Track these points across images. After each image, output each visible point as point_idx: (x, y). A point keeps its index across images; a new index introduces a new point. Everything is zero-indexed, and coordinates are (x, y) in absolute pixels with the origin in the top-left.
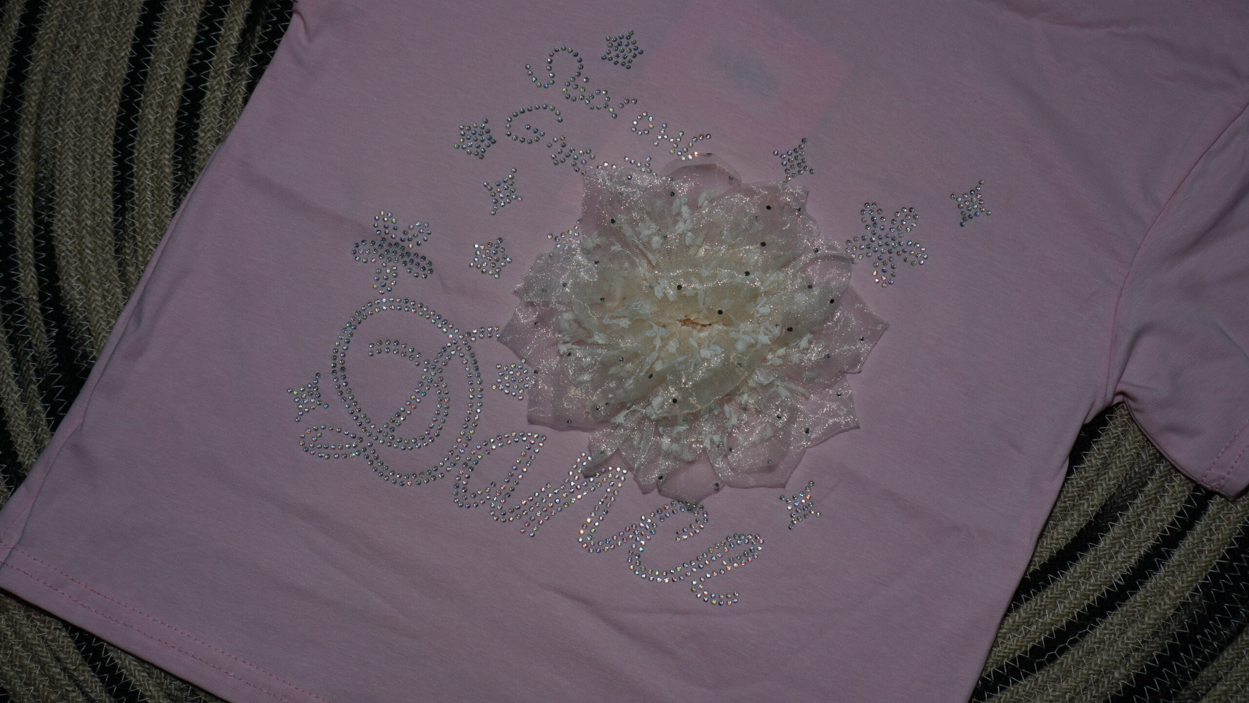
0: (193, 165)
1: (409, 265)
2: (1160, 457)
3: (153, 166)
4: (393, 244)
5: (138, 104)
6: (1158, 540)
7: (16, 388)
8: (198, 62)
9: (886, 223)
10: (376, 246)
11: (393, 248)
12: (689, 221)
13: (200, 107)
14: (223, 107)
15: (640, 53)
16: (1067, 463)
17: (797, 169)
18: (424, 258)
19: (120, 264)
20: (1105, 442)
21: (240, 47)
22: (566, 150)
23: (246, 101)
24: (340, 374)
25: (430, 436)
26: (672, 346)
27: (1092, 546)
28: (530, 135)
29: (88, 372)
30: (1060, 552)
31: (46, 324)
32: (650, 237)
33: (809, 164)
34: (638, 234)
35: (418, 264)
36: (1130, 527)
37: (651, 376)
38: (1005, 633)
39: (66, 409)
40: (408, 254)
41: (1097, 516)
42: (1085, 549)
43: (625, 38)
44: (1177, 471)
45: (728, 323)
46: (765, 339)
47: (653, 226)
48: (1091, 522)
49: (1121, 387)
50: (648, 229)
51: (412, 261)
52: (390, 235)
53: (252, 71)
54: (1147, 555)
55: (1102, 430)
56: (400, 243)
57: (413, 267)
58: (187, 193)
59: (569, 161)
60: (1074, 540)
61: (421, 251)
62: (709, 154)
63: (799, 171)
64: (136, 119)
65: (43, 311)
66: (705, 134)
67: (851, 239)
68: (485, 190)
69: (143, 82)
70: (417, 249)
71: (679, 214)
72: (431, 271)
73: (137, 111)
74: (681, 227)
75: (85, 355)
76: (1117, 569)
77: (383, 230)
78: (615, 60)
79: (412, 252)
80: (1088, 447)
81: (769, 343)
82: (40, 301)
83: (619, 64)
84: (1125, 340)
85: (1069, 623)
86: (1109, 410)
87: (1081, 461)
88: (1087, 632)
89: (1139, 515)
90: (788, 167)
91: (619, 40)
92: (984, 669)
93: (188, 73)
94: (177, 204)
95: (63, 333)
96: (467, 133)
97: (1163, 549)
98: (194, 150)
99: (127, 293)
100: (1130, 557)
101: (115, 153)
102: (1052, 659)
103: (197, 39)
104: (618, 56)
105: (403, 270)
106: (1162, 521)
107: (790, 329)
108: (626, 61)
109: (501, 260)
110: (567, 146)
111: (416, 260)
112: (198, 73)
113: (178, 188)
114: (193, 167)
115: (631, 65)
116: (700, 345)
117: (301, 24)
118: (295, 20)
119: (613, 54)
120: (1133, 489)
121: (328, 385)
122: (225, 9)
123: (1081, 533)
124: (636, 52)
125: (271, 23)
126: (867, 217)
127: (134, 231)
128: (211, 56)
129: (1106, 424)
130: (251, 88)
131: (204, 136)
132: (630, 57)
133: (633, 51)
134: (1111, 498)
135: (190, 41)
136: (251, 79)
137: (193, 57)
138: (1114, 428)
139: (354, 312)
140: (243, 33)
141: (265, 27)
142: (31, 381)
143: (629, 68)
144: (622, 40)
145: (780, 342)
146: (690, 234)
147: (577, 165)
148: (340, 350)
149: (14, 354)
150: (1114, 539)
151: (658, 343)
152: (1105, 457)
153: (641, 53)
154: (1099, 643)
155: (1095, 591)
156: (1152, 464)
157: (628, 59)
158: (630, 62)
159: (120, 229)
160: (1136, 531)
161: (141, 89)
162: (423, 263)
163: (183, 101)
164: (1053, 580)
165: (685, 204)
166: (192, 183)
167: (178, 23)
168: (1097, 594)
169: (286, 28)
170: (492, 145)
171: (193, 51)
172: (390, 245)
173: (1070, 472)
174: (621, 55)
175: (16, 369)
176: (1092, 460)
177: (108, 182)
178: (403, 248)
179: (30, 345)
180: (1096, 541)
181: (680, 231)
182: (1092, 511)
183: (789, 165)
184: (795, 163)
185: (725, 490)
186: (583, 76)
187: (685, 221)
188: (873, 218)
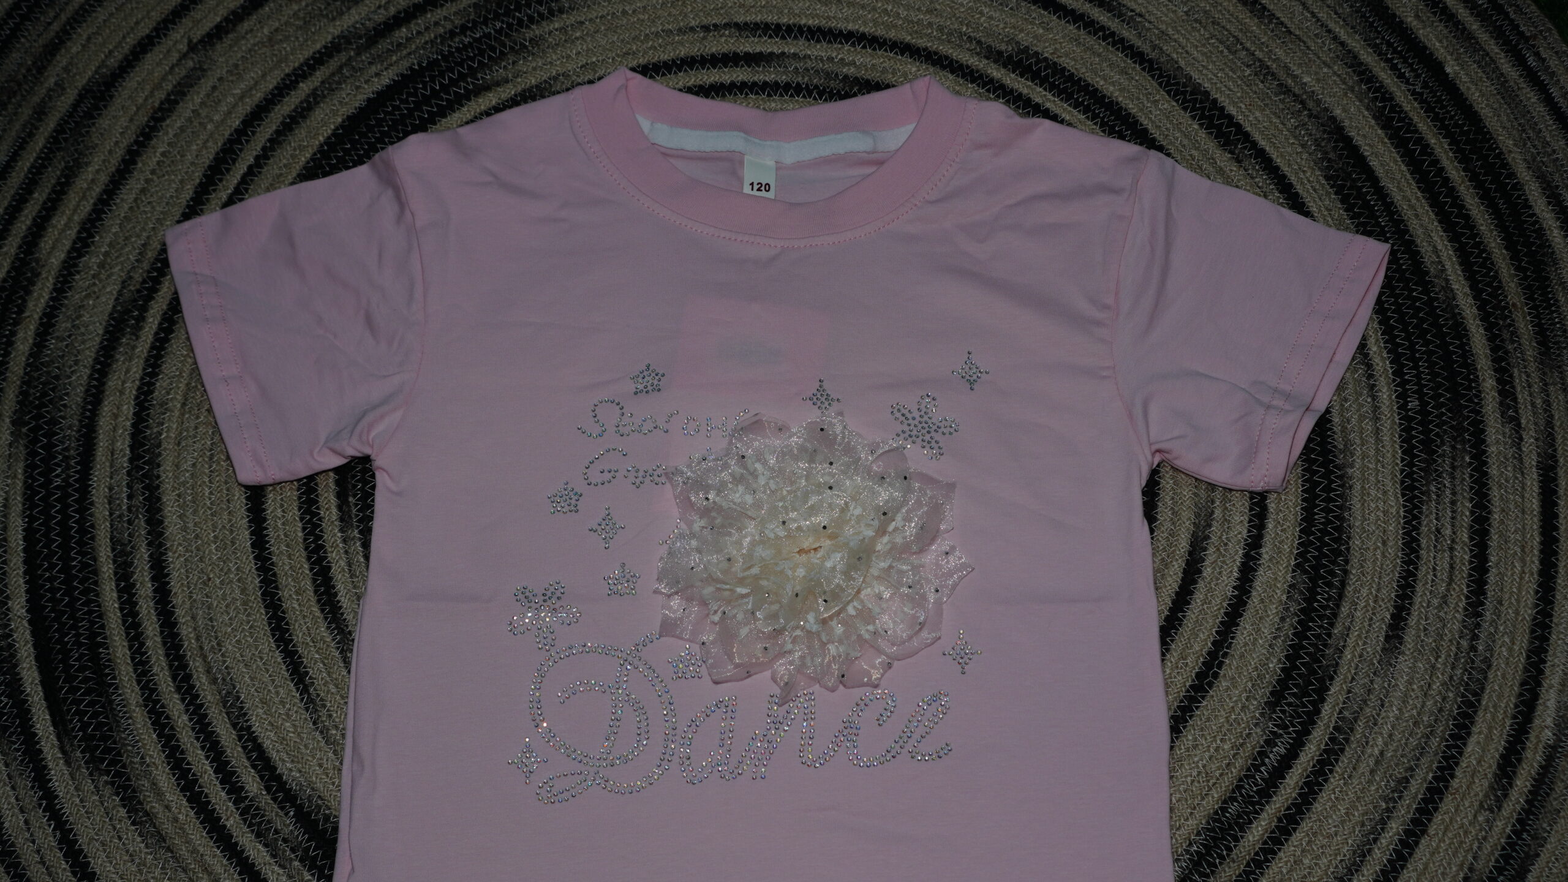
0: (347, 626)
2: (1212, 487)
3: (313, 642)
4: (540, 607)
5: (279, 599)
6: (1244, 549)
7: (281, 871)
8: (313, 545)
9: (916, 414)
11: (541, 612)
12: (766, 472)
13: (331, 579)
14: (350, 571)
16: (1146, 521)
17: (827, 403)
18: (570, 607)
19: (322, 732)
20: (1166, 499)
21: (342, 520)
22: (641, 474)
23: (367, 557)
25: (643, 741)
27: (1198, 577)
28: (607, 476)
29: (336, 829)
30: (1177, 594)
31: (282, 808)
33: (833, 396)
34: (731, 501)
35: (567, 615)
36: (1218, 549)
37: (797, 595)
38: (1170, 674)
39: (332, 867)
40: (556, 609)
41: (1190, 553)
42: (1195, 582)
43: (644, 371)
44: (1231, 490)
46: (870, 533)
47: (740, 488)
48: (1187, 560)
49: (1154, 447)
50: (738, 493)
52: (534, 603)
53: (360, 532)
54: (1243, 564)
55: (1159, 489)
56: (545, 604)
58: (352, 650)
59: (648, 481)
60: (1183, 580)
61: (564, 602)
63: (829, 404)
64: (283, 612)
65: (275, 799)
66: (743, 411)
67: (895, 435)
68: (593, 533)
69: (275, 582)
70: (561, 603)
71: (755, 470)
72: (580, 614)
73: (282, 606)
74: (762, 481)
75: (327, 818)
76: (1226, 585)
77: (527, 600)
78: (645, 391)
79: (558, 606)
80: (1155, 507)
81: (873, 536)
82: (268, 793)
83: (651, 392)
84: (1138, 411)
85: (1214, 643)
86: (1154, 473)
87: (1156, 520)
88: (1231, 643)
89: (1220, 538)
90: (819, 405)
91: (641, 375)
92: (1169, 709)
93: (309, 558)
94: (347, 663)
95: (299, 809)
96: (556, 499)
97: (1252, 553)
98: (342, 614)
99: (338, 754)
100: (1231, 572)
101: (278, 647)
102: (1216, 676)
103: (304, 529)
104: (646, 387)
105: (556, 625)
106: (1240, 533)
107: (885, 514)
108: (654, 387)
109: (632, 580)
110: (641, 471)
112: (318, 554)
113: (343, 649)
114: (347, 627)
115: (660, 388)
117: (385, 474)
118: (378, 475)
119: (642, 387)
120: (1205, 521)
122: (317, 496)
123: (1185, 572)
124: (659, 377)
125: (359, 490)
126: (898, 415)
127: (322, 700)
128: (322, 537)
129: (1158, 483)
130: (366, 545)
131: (344, 600)
132: (656, 382)
133: (656, 377)
134: (1192, 536)
135: (300, 534)
137: (307, 544)
138: (1167, 482)
139: (534, 675)
140: (340, 508)
141: (354, 496)
142: (291, 859)
143: (659, 391)
144: (643, 374)
145: (882, 531)
146: (772, 481)
147: (656, 481)
148: (537, 710)
149: (266, 845)
150: (1212, 563)
152: (1172, 508)
153: (663, 375)
154: (1244, 646)
155: (1219, 609)
156: (1209, 496)
157: (655, 384)
158: (658, 386)
159: (311, 702)
160: (1225, 550)
161: (277, 588)
163: (314, 581)
164: (1184, 616)
166: (353, 640)
167: (283, 524)
168: (1222, 611)
169: (373, 488)
170: (580, 498)
171: (305, 540)
173: (1152, 531)
174: (649, 385)
175: (274, 856)
176: (1164, 513)
177: (283, 672)
179: (277, 832)
180: (1200, 572)
182: (1185, 552)
183: (819, 403)
184: (823, 399)
185: (896, 663)
186: (626, 414)
187: (763, 474)
188: (903, 415)
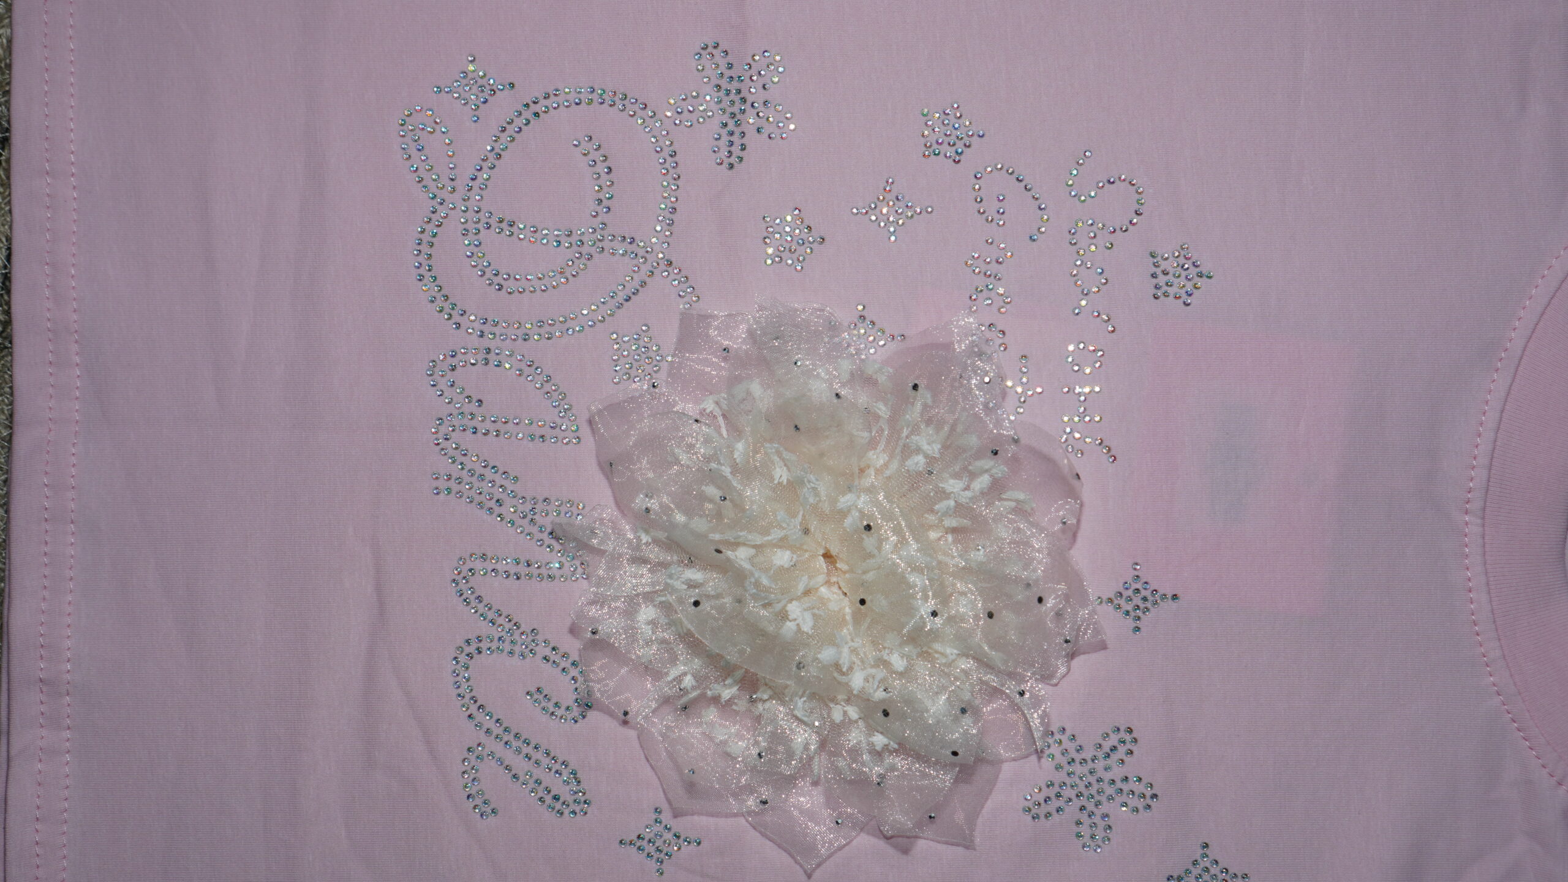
1: (724, 132)
4: (742, 95)
9: (1117, 772)
10: (728, 73)
11: (737, 99)
12: (968, 494)
15: (1184, 303)
17: (1129, 608)
18: (743, 148)
22: (993, 268)
24: (528, 114)
25: (503, 282)
26: (783, 558)
28: (991, 207)
32: (918, 450)
33: (1146, 619)
34: (915, 430)
35: (731, 144)
37: (719, 551)
40: (738, 124)
43: (1198, 270)
45: (857, 619)
46: (857, 681)
47: (937, 447)
50: (928, 443)
51: (732, 134)
52: (751, 84)
56: (749, 103)
57: (725, 139)
59: (980, 281)
61: (752, 138)
63: (1127, 613)
66: (1113, 452)
67: (1068, 732)
68: (883, 184)
70: (751, 132)
71: (973, 476)
72: (731, 166)
74: (953, 485)
77: (753, 71)
78: (1158, 271)
79: (744, 128)
81: (855, 692)
83: (1154, 281)
90: (1126, 593)
91: (1190, 263)
96: (951, 117)
104: (1165, 273)
105: (715, 125)
107: (886, 714)
108: (1165, 288)
109: (795, 256)
110: (1000, 266)
111: (735, 138)
115: (1162, 298)
119: (1164, 265)
121: (504, 106)
124: (1184, 296)
126: (1113, 740)
133: (1183, 291)
139: (622, 90)
143: (1156, 298)
144: (1191, 268)
145: (865, 706)
146: (952, 503)
147: (980, 295)
148: (560, 99)
151: (776, 535)
157: (1169, 290)
158: (1166, 294)
162: (736, 149)
165: (991, 476)
170: (951, 160)
172: (739, 92)
174: (1170, 277)
178: (743, 112)
181: (949, 489)
183: (1130, 593)
184: (1137, 600)
186: (1112, 238)
187: (967, 488)
188: (1114, 749)
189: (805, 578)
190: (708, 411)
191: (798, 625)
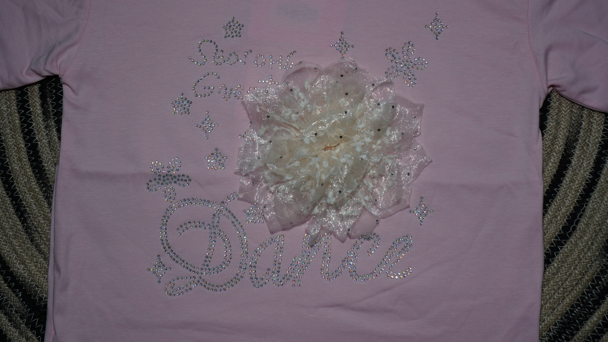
0: (49, 182)
1: (178, 182)
2: (583, 108)
3: (29, 191)
4: (165, 175)
5: (7, 164)
6: (599, 148)
7: (15, 330)
8: (27, 130)
10: (157, 180)
11: (166, 178)
12: (305, 100)
13: (38, 152)
14: (50, 147)
15: (242, 27)
16: (540, 131)
17: (345, 48)
18: (183, 175)
19: (36, 247)
20: (553, 112)
21: (44, 113)
23: (59, 138)
24: (169, 250)
25: (227, 260)
26: (326, 164)
27: (569, 166)
28: (207, 91)
29: (46, 306)
30: (555, 175)
31: (14, 292)
32: (290, 116)
34: (283, 117)
35: (182, 180)
36: (583, 148)
38: (546, 227)
39: (44, 329)
40: (175, 177)
41: (565, 151)
42: (566, 169)
43: (231, 22)
44: (594, 111)
45: (347, 140)
46: (368, 140)
48: (563, 154)
49: (550, 83)
51: (178, 180)
52: (161, 172)
53: (55, 122)
54: (597, 158)
55: (549, 107)
56: (168, 173)
57: (180, 182)
58: (52, 197)
59: (232, 96)
60: (559, 166)
61: (180, 173)
62: (300, 62)
63: (347, 49)
64: (10, 172)
65: (10, 286)
66: (292, 52)
67: (387, 71)
68: (198, 128)
69: (4, 152)
70: (178, 173)
71: (299, 98)
72: (190, 180)
73: (9, 168)
74: (302, 104)
75: (41, 299)
76: (585, 171)
77: (157, 171)
78: (231, 35)
79: (177, 175)
80: (546, 119)
82: (5, 282)
83: (235, 36)
84: (541, 59)
85: (575, 208)
87: (546, 127)
88: (585, 208)
89: (585, 141)
90: (340, 49)
91: (229, 25)
92: (545, 248)
93: (24, 138)
94: (50, 204)
95: (24, 292)
96: (176, 104)
97: (603, 152)
98: (46, 174)
99: (46, 259)
100: (589, 163)
101: (8, 194)
102: (574, 229)
103: (21, 119)
104: (232, 33)
105: (175, 186)
106: (597, 138)
107: (379, 130)
108: (237, 33)
109: (222, 159)
110: (228, 89)
111: (180, 178)
112: (29, 135)
113: (47, 196)
114: (49, 183)
115: (240, 34)
116: (338, 157)
117: (68, 88)
118: (64, 87)
119: (229, 33)
120: (576, 129)
121: (166, 259)
122: (28, 97)
123: (561, 162)
124: (240, 27)
125: (54, 94)
127: (35, 227)
128: (32, 124)
129: (549, 103)
130: (59, 131)
131: (47, 165)
132: (238, 30)
133: (239, 27)
134: (568, 138)
135: (17, 121)
136: (57, 126)
137: (23, 128)
138: (554, 104)
139: (162, 217)
140: (42, 106)
141: (52, 98)
142: (20, 323)
143: (240, 36)
144: (230, 24)
145: (376, 138)
146: (308, 106)
147: (237, 96)
148: (164, 239)
149: (5, 314)
150: (578, 157)
151: (318, 166)
152: (556, 120)
154: (593, 210)
155: (580, 186)
156: (580, 113)
157: (238, 32)
158: (239, 33)
159: (28, 229)
160: (587, 148)
161: (5, 156)
162: (184, 178)
163: (28, 153)
164: (558, 190)
165: (300, 92)
166: (52, 191)
167: (8, 115)
168: (582, 187)
169: (62, 93)
170: (191, 105)
171: (22, 126)
172: (164, 176)
173: (543, 135)
174: (233, 31)
175: (10, 321)
176: (551, 124)
177: (11, 209)
178: (171, 175)
179: (11, 306)
180: (570, 162)
181: (303, 106)
182: (562, 149)
185: (381, 221)
186: (219, 50)
187: (303, 100)
188: (393, 56)
189: (333, 157)
190: (274, 189)
191: (348, 159)
